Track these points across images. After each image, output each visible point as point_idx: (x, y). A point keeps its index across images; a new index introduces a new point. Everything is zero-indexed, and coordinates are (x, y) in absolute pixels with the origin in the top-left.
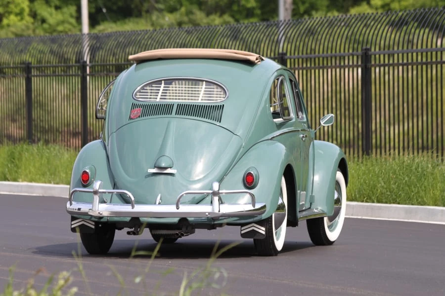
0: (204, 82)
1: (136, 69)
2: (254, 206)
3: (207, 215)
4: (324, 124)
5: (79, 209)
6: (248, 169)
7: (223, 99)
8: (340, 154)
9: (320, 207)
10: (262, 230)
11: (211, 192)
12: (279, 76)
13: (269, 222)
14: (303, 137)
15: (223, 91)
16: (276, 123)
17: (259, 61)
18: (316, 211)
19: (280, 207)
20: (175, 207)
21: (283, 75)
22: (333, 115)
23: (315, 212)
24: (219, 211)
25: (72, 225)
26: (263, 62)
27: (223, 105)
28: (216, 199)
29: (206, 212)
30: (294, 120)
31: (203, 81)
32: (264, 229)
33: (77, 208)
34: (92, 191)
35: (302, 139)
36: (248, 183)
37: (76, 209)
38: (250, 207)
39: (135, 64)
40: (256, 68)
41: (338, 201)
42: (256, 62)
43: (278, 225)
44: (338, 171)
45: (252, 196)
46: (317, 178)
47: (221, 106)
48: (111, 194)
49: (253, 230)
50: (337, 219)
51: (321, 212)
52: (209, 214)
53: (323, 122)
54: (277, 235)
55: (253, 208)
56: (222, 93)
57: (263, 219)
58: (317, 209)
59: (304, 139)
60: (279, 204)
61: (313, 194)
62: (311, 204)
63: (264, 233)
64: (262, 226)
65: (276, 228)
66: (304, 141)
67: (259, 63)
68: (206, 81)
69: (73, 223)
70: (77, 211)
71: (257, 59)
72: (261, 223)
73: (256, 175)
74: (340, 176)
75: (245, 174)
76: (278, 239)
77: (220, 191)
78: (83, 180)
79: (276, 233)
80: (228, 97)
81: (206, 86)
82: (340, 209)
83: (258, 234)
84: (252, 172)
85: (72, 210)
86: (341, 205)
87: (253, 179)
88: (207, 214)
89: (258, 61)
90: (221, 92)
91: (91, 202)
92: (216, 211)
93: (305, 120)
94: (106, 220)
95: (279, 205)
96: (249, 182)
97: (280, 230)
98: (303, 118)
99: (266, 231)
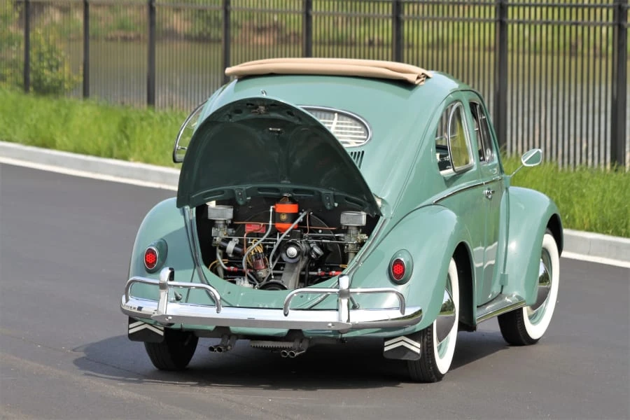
0: (336, 114)
1: (236, 90)
2: (403, 312)
3: (330, 327)
4: (526, 162)
5: (140, 308)
6: (396, 254)
7: (364, 142)
8: (550, 208)
9: (515, 294)
10: (416, 347)
11: (337, 290)
12: (453, 102)
13: (428, 333)
14: (489, 193)
15: (363, 129)
16: (444, 178)
17: (423, 81)
18: (508, 300)
19: (446, 307)
20: (282, 312)
21: (460, 101)
22: (540, 150)
23: (506, 302)
24: (348, 320)
25: (129, 329)
26: (429, 81)
27: (363, 152)
28: (344, 302)
29: (329, 323)
30: (474, 169)
31: (334, 112)
32: (418, 345)
33: (137, 307)
34: (157, 282)
35: (487, 197)
36: (395, 275)
37: (134, 308)
38: (398, 314)
39: (236, 80)
40: (417, 91)
41: (546, 278)
42: (417, 82)
43: (443, 334)
44: (547, 233)
45: (401, 297)
46: (513, 246)
47: (359, 153)
48: (187, 289)
49: (402, 346)
50: (544, 304)
51: (517, 301)
52: (333, 325)
53: (526, 160)
54: (442, 350)
55: (401, 316)
56: (363, 132)
57: (417, 330)
58: (510, 296)
59: (490, 197)
60: (444, 302)
61: (506, 273)
62: (502, 287)
63: (418, 351)
64: (416, 340)
65: (440, 340)
66: (490, 199)
67: (422, 83)
68: (340, 114)
69: (131, 326)
70: (136, 311)
71: (418, 78)
72: (414, 336)
73: (408, 263)
74: (549, 240)
75: (391, 261)
76: (441, 356)
77: (351, 290)
78: (147, 263)
79: (439, 348)
80: (370, 139)
81: (338, 120)
82: (548, 290)
83: (409, 353)
84: (402, 259)
85: (129, 309)
86: (550, 283)
87: (404, 270)
88: (330, 325)
89: (420, 80)
90: (360, 130)
91: (157, 299)
92: (344, 320)
93: (496, 161)
94: (179, 327)
95: (445, 304)
96: (398, 273)
97: (447, 342)
98: (492, 159)
99: (422, 349)
